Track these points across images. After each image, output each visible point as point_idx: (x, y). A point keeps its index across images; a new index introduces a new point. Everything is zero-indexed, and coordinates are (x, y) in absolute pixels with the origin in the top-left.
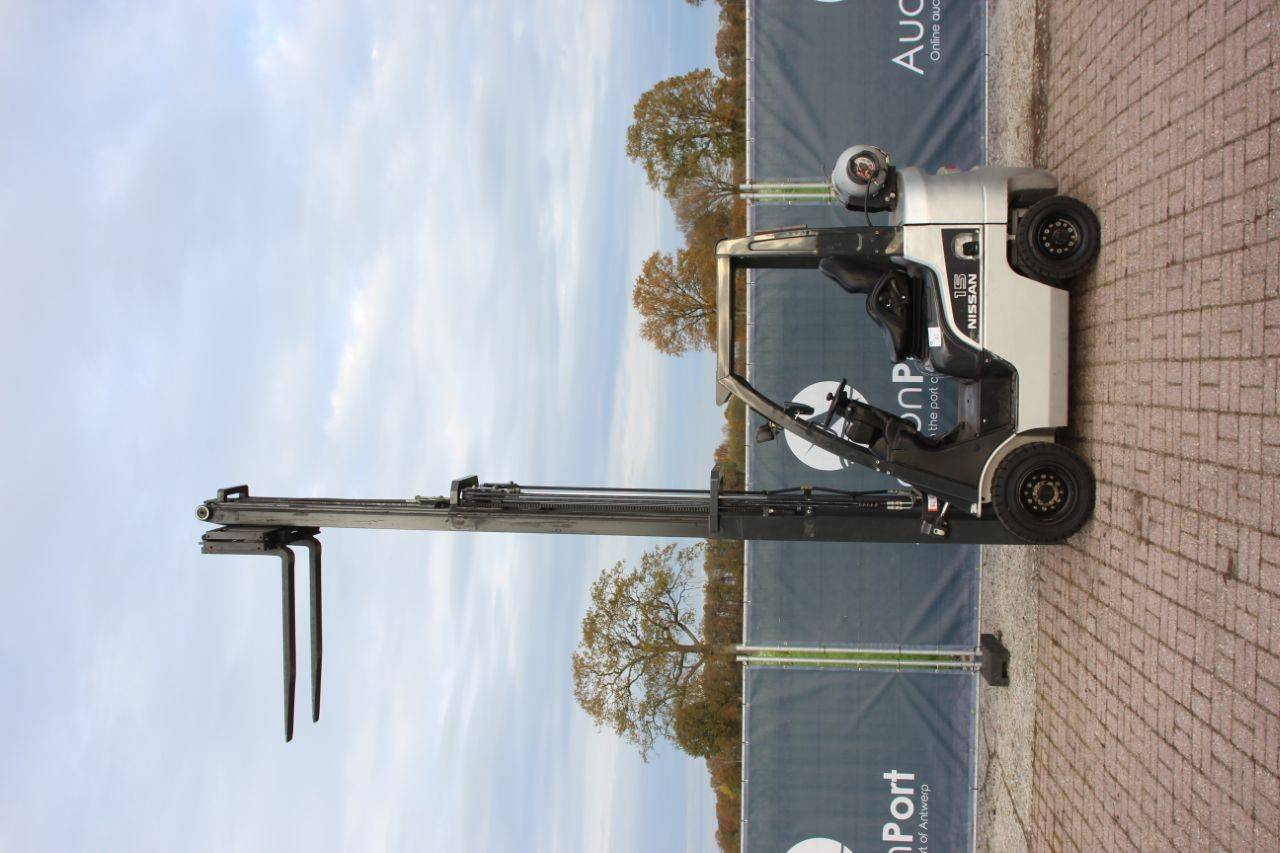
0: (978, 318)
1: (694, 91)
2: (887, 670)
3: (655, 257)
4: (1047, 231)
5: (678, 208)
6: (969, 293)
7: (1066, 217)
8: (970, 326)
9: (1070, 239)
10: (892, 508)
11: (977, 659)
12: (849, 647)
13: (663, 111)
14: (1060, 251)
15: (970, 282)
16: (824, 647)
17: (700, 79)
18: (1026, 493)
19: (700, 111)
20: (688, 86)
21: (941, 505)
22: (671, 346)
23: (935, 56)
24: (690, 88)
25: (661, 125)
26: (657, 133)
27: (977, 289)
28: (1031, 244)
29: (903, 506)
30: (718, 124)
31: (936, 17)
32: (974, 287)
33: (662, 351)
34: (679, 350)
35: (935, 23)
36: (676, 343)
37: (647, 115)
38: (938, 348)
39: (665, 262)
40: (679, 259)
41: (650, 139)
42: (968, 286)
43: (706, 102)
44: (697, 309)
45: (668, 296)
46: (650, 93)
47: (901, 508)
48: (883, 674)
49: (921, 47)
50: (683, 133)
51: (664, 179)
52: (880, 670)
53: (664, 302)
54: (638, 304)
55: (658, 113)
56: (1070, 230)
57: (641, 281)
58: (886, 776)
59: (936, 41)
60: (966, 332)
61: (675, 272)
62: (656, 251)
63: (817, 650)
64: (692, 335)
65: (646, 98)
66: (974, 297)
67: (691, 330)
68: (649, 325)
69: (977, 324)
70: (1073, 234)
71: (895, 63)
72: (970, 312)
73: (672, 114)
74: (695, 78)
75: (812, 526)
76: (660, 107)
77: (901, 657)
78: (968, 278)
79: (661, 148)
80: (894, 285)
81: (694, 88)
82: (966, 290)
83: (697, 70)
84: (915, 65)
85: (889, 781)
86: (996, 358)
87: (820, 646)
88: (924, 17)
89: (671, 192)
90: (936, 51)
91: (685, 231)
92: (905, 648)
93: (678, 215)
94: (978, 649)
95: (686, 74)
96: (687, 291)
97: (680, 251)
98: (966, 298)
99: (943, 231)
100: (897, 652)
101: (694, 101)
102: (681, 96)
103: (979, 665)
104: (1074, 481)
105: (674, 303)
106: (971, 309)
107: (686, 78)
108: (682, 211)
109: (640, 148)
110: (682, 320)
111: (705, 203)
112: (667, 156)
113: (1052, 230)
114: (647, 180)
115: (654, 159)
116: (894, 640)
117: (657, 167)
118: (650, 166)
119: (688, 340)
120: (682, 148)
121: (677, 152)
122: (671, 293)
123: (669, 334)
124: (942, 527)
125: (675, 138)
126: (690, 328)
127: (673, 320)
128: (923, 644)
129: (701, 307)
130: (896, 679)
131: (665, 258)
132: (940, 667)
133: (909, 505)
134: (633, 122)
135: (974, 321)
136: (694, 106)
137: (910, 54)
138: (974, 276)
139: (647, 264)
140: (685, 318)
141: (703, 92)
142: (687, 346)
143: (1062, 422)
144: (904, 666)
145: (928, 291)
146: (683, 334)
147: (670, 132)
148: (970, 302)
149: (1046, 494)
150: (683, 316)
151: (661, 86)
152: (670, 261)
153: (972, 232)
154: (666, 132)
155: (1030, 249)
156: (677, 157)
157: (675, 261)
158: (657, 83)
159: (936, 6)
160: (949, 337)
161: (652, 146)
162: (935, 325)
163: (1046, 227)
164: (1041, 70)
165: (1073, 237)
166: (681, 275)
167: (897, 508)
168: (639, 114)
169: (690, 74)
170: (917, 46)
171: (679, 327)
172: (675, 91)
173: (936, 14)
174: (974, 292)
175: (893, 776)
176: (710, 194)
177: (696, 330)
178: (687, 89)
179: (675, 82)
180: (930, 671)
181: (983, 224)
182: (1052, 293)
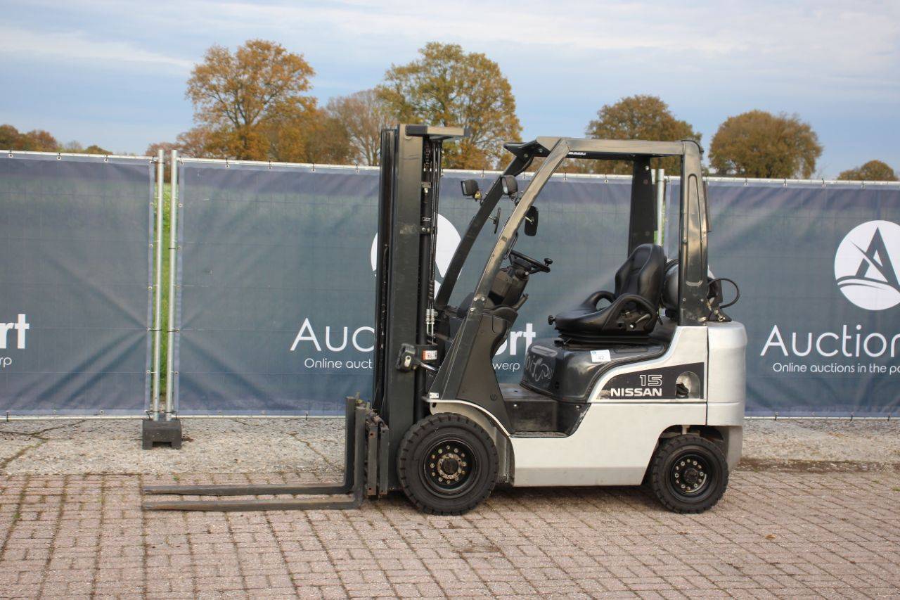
0: (621, 397)
1: (497, 125)
2: (150, 317)
3: (308, 71)
4: (695, 463)
5: (355, 100)
6: (644, 389)
7: (709, 480)
8: (613, 390)
9: (687, 485)
10: (428, 314)
11: (162, 416)
12: (176, 275)
13: (476, 88)
14: (677, 476)
15: (655, 390)
16: (177, 249)
17: (511, 132)
18: (448, 448)
19: (474, 131)
20: (503, 118)
21: (430, 363)
22: (199, 84)
23: (778, 367)
24: (501, 121)
25: (461, 85)
26: (453, 79)
27: (647, 397)
28: (684, 448)
29: (430, 326)
30: (460, 151)
31: (814, 369)
32: (650, 393)
33: (193, 73)
34: (196, 95)
35: (809, 368)
36: (203, 90)
37: (472, 69)
38: (590, 360)
39: (301, 82)
40: (305, 99)
41: (445, 71)
42: (651, 388)
43: (485, 138)
44: (244, 117)
45: (260, 83)
46: (498, 73)
47: (428, 323)
48: (145, 313)
49: (786, 354)
50: (451, 110)
51: (398, 87)
52: (150, 309)
53: (254, 78)
54: (250, 46)
55: (474, 82)
56: (696, 485)
57: (279, 52)
58: (22, 317)
59: (791, 368)
60: (607, 387)
61: (290, 94)
62: (314, 71)
63: (173, 240)
64: (214, 111)
65: (492, 68)
66: (641, 394)
67: (219, 110)
68: (227, 60)
69: (615, 397)
70: (692, 488)
71: (772, 327)
72: (627, 390)
73: (473, 99)
74: (512, 127)
75: (411, 232)
76: (481, 85)
77: (164, 330)
78: (658, 388)
79: (435, 84)
80: (645, 317)
81: (501, 125)
82: (647, 387)
83: (521, 129)
84: (770, 348)
85: (16, 321)
86: (582, 415)
87: (177, 244)
88: (814, 356)
89: (383, 95)
90: (782, 368)
91: (329, 108)
92: (174, 337)
93: (347, 101)
94: (174, 416)
95: (518, 117)
96: (266, 106)
97: (314, 101)
98: (640, 387)
99: (702, 364)
100: (171, 328)
101: (486, 125)
102: (493, 111)
103: (155, 417)
104: (463, 494)
105: (250, 89)
106: (629, 391)
107: (513, 117)
108: (352, 105)
109: (434, 58)
110: (232, 99)
111: (360, 133)
112: (425, 90)
113: (696, 467)
114: (397, 66)
115: (421, 75)
116: (186, 325)
117: (412, 77)
118: (414, 69)
119: (208, 106)
120: (433, 109)
121: (429, 102)
122: (264, 88)
123: (214, 82)
124: (412, 364)
125: (445, 102)
126: (222, 108)
127: (233, 87)
128: (181, 357)
129: (248, 123)
130: (140, 328)
131: (306, 82)
132: (152, 375)
133: (430, 331)
134: (466, 52)
135: (618, 394)
136: (481, 125)
137: (781, 343)
138: (660, 394)
139: (301, 60)
140: (233, 103)
141: (496, 135)
142: (199, 104)
143: (519, 481)
144: (154, 336)
145: (643, 349)
146: (214, 100)
147: (453, 95)
148: (636, 390)
149: (450, 467)
150: (237, 102)
151: (505, 86)
152: (302, 88)
153: (699, 392)
154: (452, 91)
155: (681, 447)
156: (423, 102)
157: (301, 94)
158: (509, 82)
159: (824, 368)
160: (601, 369)
161: (436, 72)
162: (612, 356)
163: (699, 463)
164: (783, 465)
165: (689, 488)
166: (287, 100)
167: (428, 319)
168: (474, 58)
169: (517, 121)
170: (788, 351)
171: (223, 96)
172: (499, 103)
173: (816, 369)
174: (645, 393)
175: (22, 325)
176: (371, 139)
177: (219, 116)
178: (500, 117)
179: (509, 103)
180: (148, 364)
181: (706, 403)
182: (642, 468)
